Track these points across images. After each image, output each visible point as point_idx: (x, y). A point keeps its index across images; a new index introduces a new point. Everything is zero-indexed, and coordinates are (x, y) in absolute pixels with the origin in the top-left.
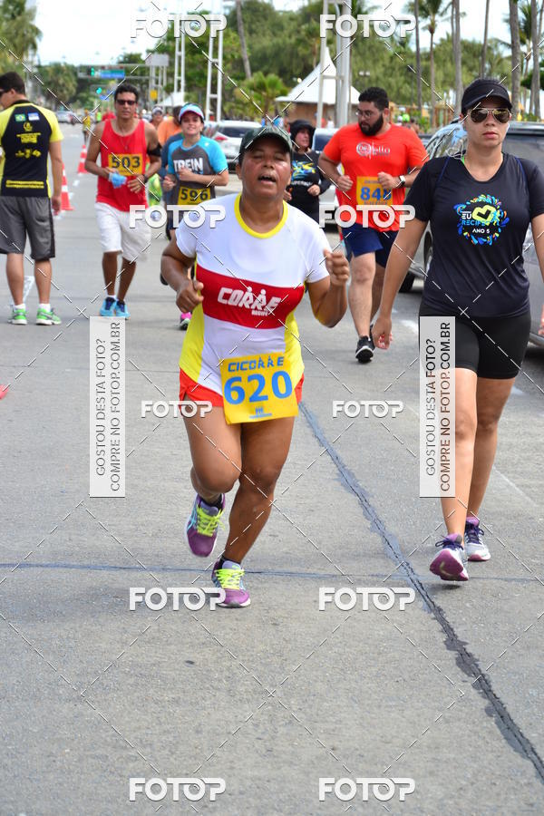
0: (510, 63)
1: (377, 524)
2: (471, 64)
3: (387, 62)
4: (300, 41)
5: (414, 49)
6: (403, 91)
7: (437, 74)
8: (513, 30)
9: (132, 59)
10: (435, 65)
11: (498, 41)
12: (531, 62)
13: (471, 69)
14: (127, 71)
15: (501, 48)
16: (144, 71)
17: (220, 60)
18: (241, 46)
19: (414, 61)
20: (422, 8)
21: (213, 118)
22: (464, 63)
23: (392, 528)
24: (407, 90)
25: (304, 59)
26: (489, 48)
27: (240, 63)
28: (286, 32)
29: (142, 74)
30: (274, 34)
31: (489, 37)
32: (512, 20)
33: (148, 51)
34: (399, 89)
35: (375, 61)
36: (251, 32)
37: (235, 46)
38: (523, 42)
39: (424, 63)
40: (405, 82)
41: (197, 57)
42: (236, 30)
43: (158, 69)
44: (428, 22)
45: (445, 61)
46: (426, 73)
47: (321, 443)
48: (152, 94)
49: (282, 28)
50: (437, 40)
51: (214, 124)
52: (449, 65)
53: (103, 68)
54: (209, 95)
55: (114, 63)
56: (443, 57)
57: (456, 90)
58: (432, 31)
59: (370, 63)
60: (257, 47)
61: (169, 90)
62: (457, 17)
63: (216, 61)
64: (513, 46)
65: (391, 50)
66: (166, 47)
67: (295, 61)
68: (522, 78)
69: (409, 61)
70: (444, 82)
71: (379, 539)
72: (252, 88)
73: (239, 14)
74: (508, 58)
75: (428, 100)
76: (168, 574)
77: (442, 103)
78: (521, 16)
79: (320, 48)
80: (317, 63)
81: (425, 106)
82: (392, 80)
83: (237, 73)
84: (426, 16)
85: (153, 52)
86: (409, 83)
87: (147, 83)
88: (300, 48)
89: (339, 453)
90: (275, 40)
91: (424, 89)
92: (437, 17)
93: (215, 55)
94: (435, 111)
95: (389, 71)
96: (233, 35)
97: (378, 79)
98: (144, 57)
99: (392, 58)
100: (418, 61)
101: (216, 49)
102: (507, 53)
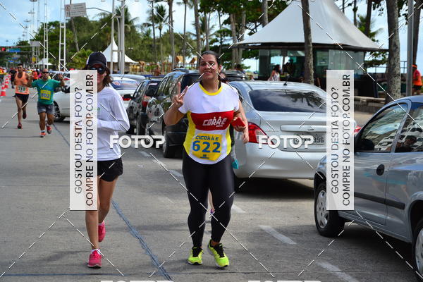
0: (195, 43)
1: (148, 251)
2: (178, 43)
3: (140, 43)
4: (101, 34)
5: (152, 37)
6: (148, 56)
7: (163, 48)
8: (197, 29)
9: (23, 43)
10: (162, 45)
11: (190, 33)
12: (205, 42)
13: (178, 46)
14: (22, 49)
15: (191, 36)
16: (30, 49)
17: (65, 44)
18: (74, 37)
19: (153, 43)
20: (156, 19)
21: (62, 70)
22: (175, 43)
23: (155, 253)
24: (150, 55)
25: (103, 42)
26: (186, 37)
27: (74, 44)
28: (94, 30)
29: (29, 50)
30: (89, 32)
31: (186, 31)
32: (196, 24)
33: (31, 40)
34: (146, 55)
35: (135, 43)
36: (78, 30)
37: (71, 37)
38: (202, 34)
39: (157, 44)
40: (149, 52)
41: (54, 42)
42: (72, 30)
43: (35, 47)
44: (159, 25)
45: (166, 43)
46: (158, 48)
47: (121, 216)
48: (33, 59)
49: (92, 29)
50: (162, 33)
51: (63, 73)
52: (168, 44)
53: (10, 47)
54: (60, 59)
55: (15, 45)
56: (165, 40)
57: (172, 55)
58: (160, 29)
59: (133, 44)
60: (81, 37)
61: (41, 57)
62: (171, 22)
63: (63, 44)
64: (197, 35)
65: (142, 38)
66: (39, 38)
67: (99, 44)
68: (201, 49)
69: (150, 43)
70: (166, 52)
71: (149, 258)
72: (80, 56)
73: (73, 23)
74: (195, 40)
75: (160, 60)
76: (55, 276)
77: (166, 61)
78: (200, 22)
79: (110, 38)
80: (109, 44)
81: (158, 63)
82: (143, 51)
83: (72, 49)
84: (157, 23)
85: (33, 40)
86: (151, 53)
87: (31, 54)
88: (101, 38)
89: (129, 220)
90: (90, 34)
91: (158, 55)
92: (162, 23)
93: (62, 41)
94: (163, 65)
95: (142, 47)
96: (70, 32)
97: (136, 51)
98: (29, 42)
99: (142, 42)
100: (154, 42)
101: (62, 38)
102: (194, 38)
